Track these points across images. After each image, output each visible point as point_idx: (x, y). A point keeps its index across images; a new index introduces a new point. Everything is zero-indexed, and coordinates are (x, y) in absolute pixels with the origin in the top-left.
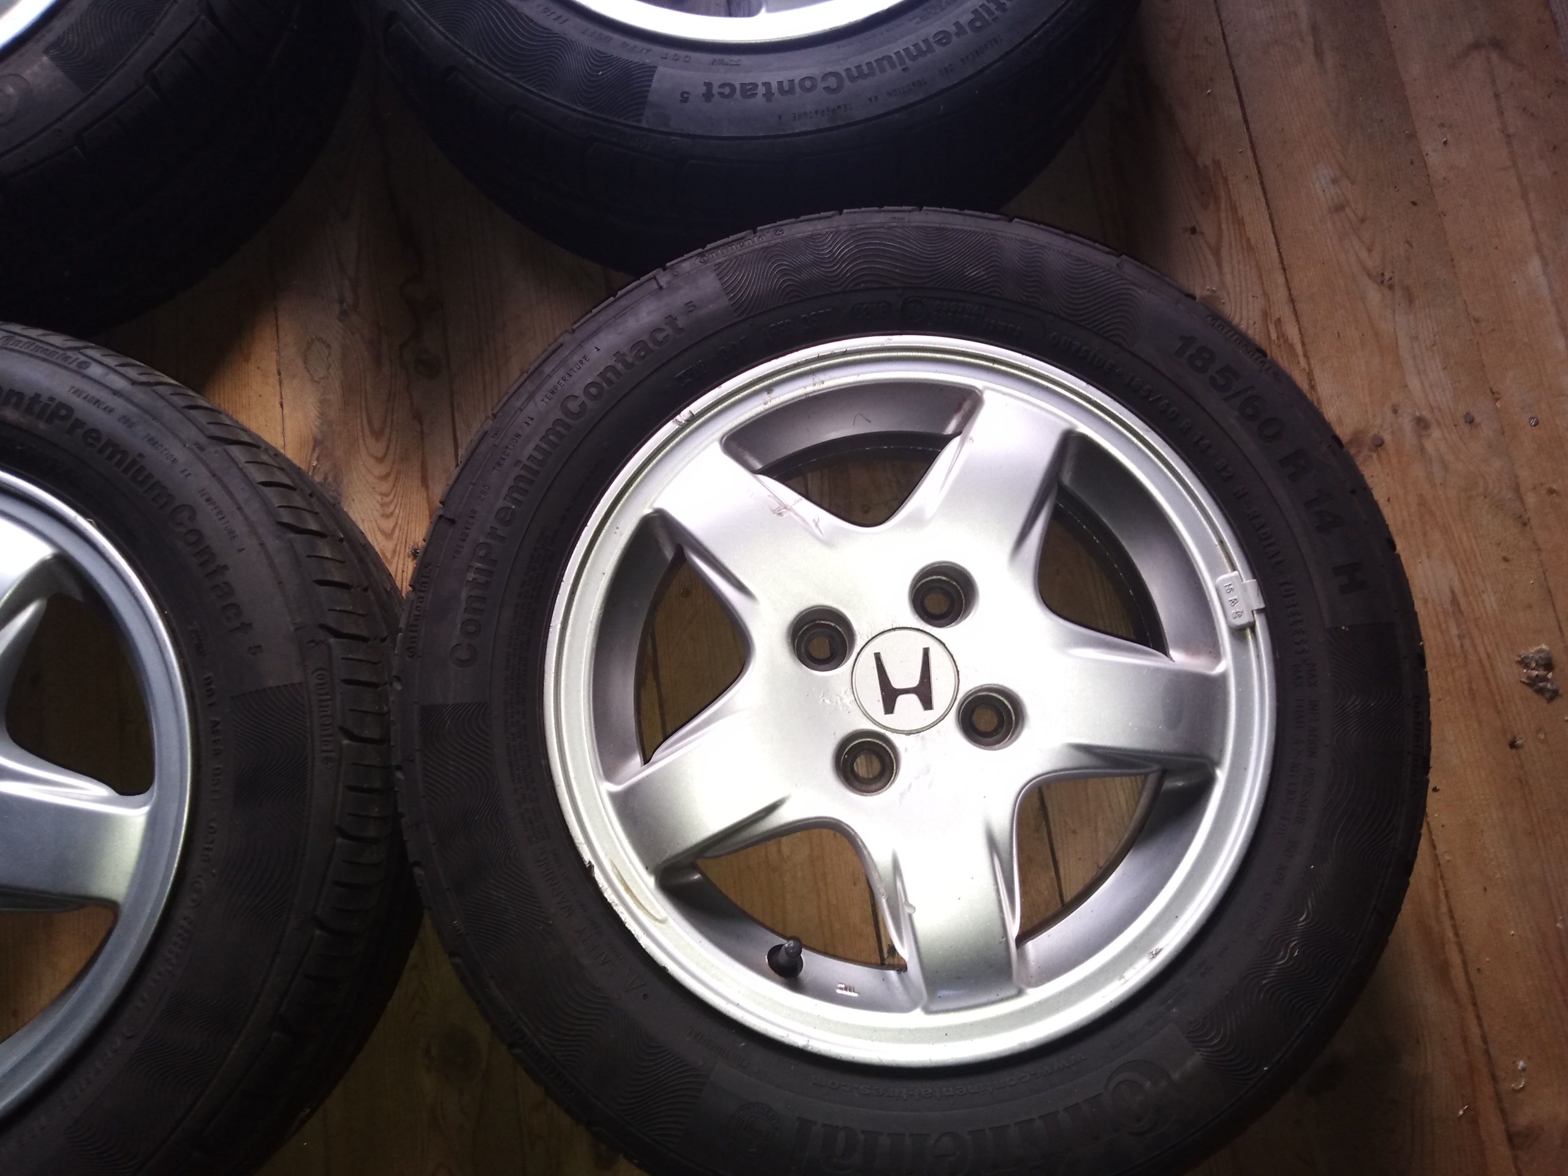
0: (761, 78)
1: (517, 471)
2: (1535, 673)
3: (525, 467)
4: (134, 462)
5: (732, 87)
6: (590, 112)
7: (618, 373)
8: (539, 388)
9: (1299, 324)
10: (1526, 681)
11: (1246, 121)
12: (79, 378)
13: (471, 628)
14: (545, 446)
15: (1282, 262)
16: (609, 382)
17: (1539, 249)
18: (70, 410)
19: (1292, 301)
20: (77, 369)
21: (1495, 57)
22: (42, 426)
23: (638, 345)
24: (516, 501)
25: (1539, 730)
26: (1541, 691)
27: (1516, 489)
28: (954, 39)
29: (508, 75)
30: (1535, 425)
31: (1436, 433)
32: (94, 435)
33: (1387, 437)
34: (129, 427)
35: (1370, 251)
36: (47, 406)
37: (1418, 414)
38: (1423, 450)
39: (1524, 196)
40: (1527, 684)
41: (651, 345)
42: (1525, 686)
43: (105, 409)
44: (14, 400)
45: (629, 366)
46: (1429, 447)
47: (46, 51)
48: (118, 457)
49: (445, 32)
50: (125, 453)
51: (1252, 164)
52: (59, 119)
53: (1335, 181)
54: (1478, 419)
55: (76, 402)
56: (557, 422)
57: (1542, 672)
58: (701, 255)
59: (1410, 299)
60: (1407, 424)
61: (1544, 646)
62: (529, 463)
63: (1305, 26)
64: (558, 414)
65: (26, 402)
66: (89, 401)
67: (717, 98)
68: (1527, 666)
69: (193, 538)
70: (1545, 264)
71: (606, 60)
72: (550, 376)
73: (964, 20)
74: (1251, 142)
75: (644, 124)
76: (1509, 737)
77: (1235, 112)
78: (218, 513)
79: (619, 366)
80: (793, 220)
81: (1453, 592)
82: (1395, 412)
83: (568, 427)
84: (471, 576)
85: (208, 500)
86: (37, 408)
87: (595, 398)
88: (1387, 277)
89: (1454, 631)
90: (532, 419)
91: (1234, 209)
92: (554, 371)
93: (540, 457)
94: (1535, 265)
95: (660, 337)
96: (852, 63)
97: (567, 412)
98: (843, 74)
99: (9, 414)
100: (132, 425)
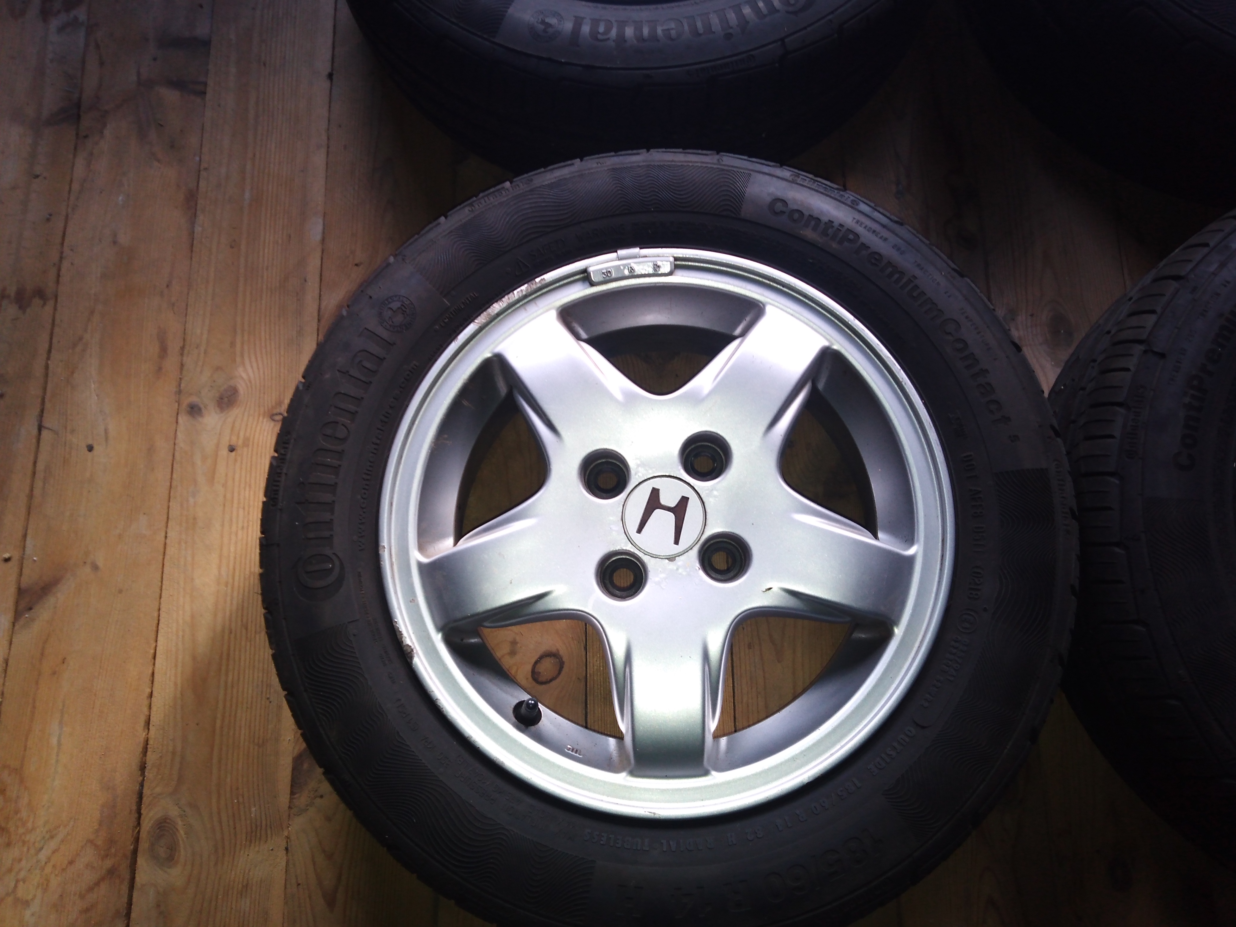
4: (910, 281)
12: (856, 212)
13: (1191, 442)
18: (857, 236)
22: (834, 245)
32: (877, 257)
34: (901, 254)
36: (838, 230)
43: (881, 238)
44: (813, 223)
48: (896, 276)
50: (902, 273)
52: (832, 13)
55: (860, 230)
65: (822, 226)
66: (868, 231)
69: (960, 346)
78: (975, 328)
85: (966, 317)
86: (831, 232)
99: (809, 234)
100: (902, 253)
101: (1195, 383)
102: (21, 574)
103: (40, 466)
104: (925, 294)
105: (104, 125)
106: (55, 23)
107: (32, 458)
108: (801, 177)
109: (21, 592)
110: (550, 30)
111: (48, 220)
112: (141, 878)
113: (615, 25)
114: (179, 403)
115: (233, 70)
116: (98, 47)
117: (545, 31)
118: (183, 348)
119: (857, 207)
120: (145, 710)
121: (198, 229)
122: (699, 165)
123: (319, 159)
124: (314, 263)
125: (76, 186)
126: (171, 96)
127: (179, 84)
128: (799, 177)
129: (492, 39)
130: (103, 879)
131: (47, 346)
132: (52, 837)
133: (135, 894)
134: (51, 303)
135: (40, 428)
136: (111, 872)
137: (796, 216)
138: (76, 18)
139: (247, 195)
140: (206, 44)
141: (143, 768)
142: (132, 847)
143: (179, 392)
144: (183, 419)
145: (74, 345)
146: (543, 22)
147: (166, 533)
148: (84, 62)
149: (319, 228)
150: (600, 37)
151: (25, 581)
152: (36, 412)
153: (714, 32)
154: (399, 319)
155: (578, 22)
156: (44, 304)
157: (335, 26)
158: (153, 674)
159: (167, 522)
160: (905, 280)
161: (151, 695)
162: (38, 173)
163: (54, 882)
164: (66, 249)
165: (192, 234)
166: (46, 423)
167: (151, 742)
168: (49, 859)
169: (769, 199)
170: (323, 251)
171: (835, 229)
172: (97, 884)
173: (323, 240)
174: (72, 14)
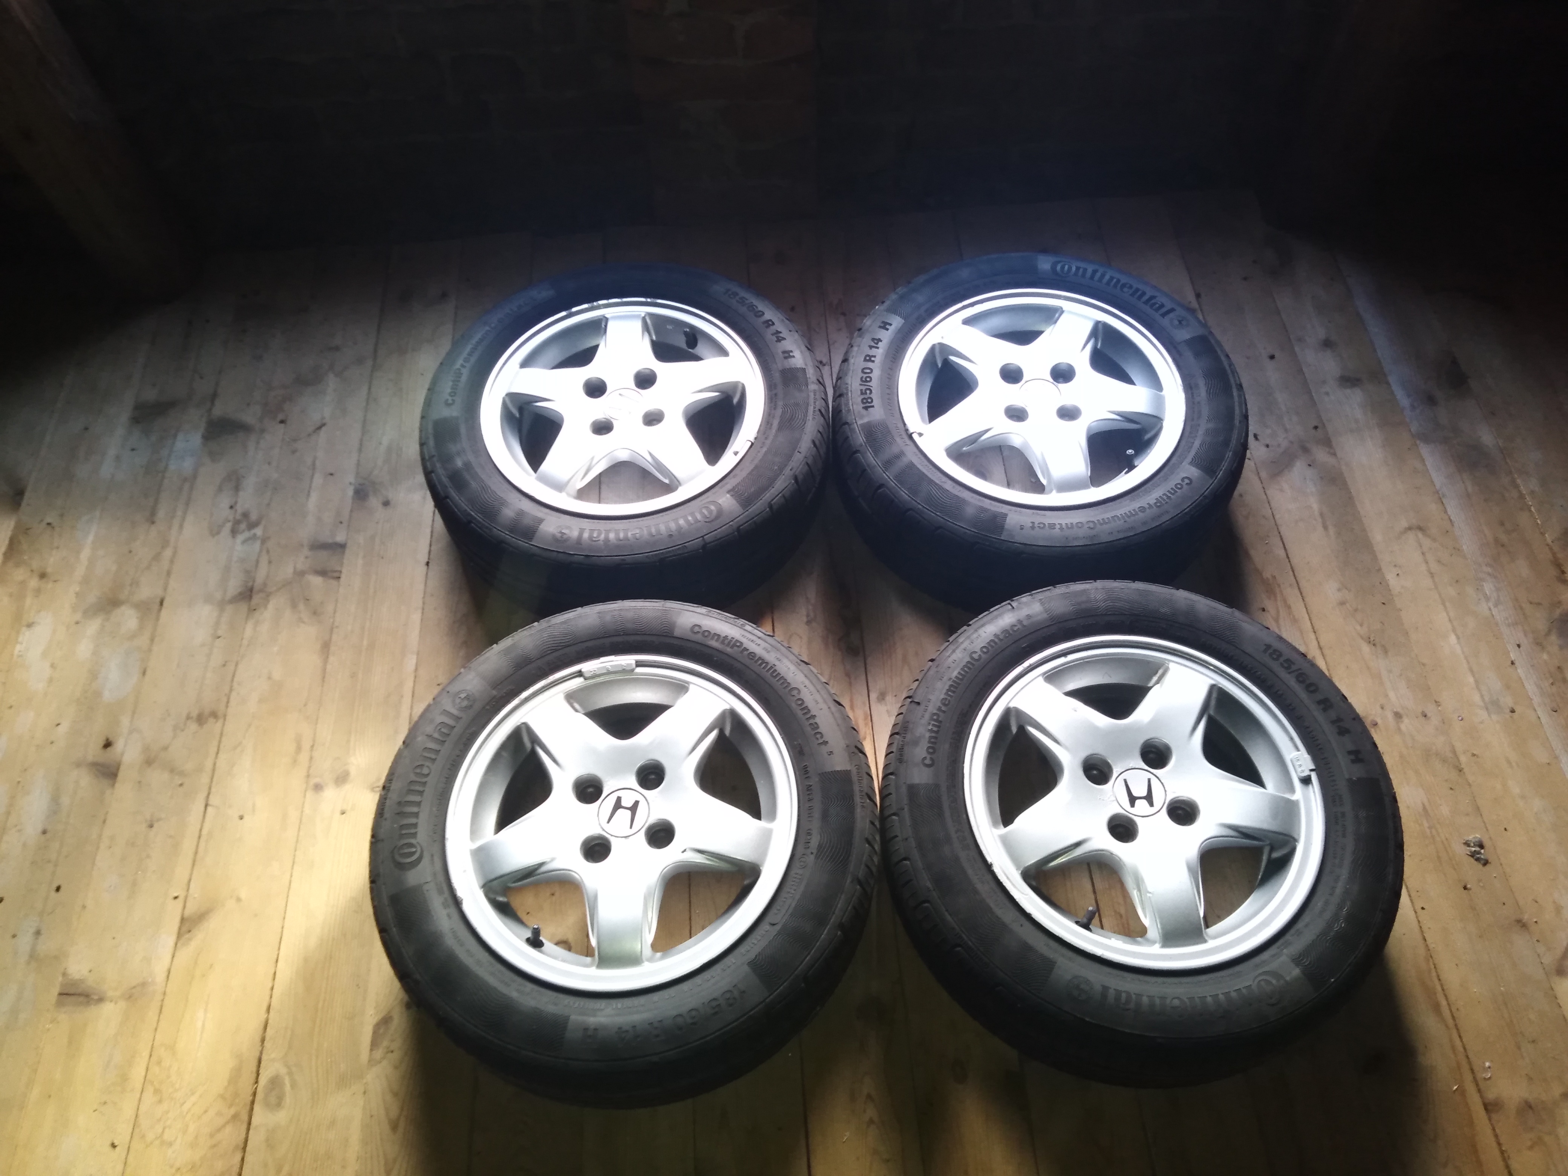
0: (1057, 522)
1: (950, 683)
2: (1473, 849)
3: (954, 681)
4: (771, 667)
5: (1044, 524)
6: (977, 531)
7: (996, 643)
8: (957, 648)
9: (1325, 660)
10: (1470, 854)
11: (1288, 557)
12: (743, 630)
13: (931, 750)
14: (963, 673)
15: (1313, 628)
16: (992, 647)
17: (1454, 630)
18: (741, 643)
19: (1320, 648)
20: (740, 626)
21: (1420, 535)
22: (729, 650)
23: (1005, 631)
24: (950, 696)
25: (1480, 881)
26: (1478, 860)
27: (1454, 752)
28: (1148, 510)
29: (938, 514)
30: (1461, 720)
31: (1406, 720)
32: (753, 655)
33: (1379, 721)
35: (1361, 625)
36: (731, 641)
37: (1395, 710)
38: (1399, 729)
39: (1444, 604)
40: (1470, 856)
41: (1011, 632)
42: (1470, 857)
43: (757, 644)
44: (716, 637)
45: (1001, 640)
46: (1403, 727)
47: (728, 492)
48: (764, 665)
49: (909, 494)
50: (767, 663)
51: (1292, 578)
52: (732, 521)
53: (1339, 590)
54: (1429, 715)
55: (744, 640)
56: (968, 662)
57: (1478, 849)
58: (1031, 595)
59: (1386, 652)
60: (1390, 716)
61: (1477, 836)
62: (955, 679)
63: (1317, 513)
64: (968, 659)
65: (722, 639)
66: (749, 640)
67: (1037, 529)
68: (1469, 845)
69: (800, 702)
70: (1458, 638)
71: (983, 510)
72: (962, 643)
73: (1152, 502)
74: (1292, 568)
75: (1002, 538)
76: (1463, 884)
77: (1282, 553)
78: (810, 693)
79: (996, 640)
80: (1073, 583)
81: (1424, 805)
82: (1382, 708)
83: (973, 665)
84: (930, 727)
85: (805, 686)
86: (726, 642)
87: (984, 653)
88: (1372, 639)
89: (1426, 825)
90: (955, 661)
91: (1285, 601)
92: (964, 641)
93: (960, 677)
94: (1453, 639)
95: (1015, 629)
96: (1100, 517)
97: (972, 658)
98: (1096, 522)
99: (714, 643)
100: (768, 652)
101: (935, 717)
102: (184, 907)
103: (204, 832)
104: (780, 674)
105: (268, 601)
106: (240, 538)
107: (199, 827)
108: (712, 612)
109: (183, 920)
110: (565, 536)
111: (224, 665)
112: (255, 1120)
113: (604, 532)
114: (307, 783)
115: (360, 562)
116: (268, 552)
117: (562, 537)
118: (312, 746)
119: (744, 628)
120: (268, 998)
121: (329, 667)
122: (651, 608)
123: (416, 617)
124: (409, 684)
125: (245, 642)
126: (316, 581)
127: (322, 573)
128: (711, 612)
129: (530, 543)
130: (227, 1123)
131: (216, 749)
132: (193, 1094)
133: (251, 1132)
134: (221, 721)
135: (206, 806)
136: (235, 1117)
137: (706, 634)
138: (255, 535)
139: (365, 643)
140: (342, 546)
141: (263, 1040)
142: (251, 1098)
143: (308, 776)
144: (309, 794)
145: (235, 748)
146: (561, 532)
147: (292, 873)
148: (257, 562)
149: (414, 661)
150: (594, 539)
151: (187, 913)
152: (205, 794)
153: (662, 534)
154: (465, 703)
155: (582, 531)
156: (217, 721)
157: (432, 532)
158: (275, 973)
159: (293, 865)
160: (768, 667)
161: (272, 989)
162: (220, 635)
163: (192, 1128)
164: (235, 684)
165: (324, 670)
166: (210, 802)
167: (270, 1021)
168: (189, 1110)
169: (691, 625)
170: (415, 677)
171: (729, 640)
172: (224, 1126)
173: (416, 670)
174: (253, 531)
